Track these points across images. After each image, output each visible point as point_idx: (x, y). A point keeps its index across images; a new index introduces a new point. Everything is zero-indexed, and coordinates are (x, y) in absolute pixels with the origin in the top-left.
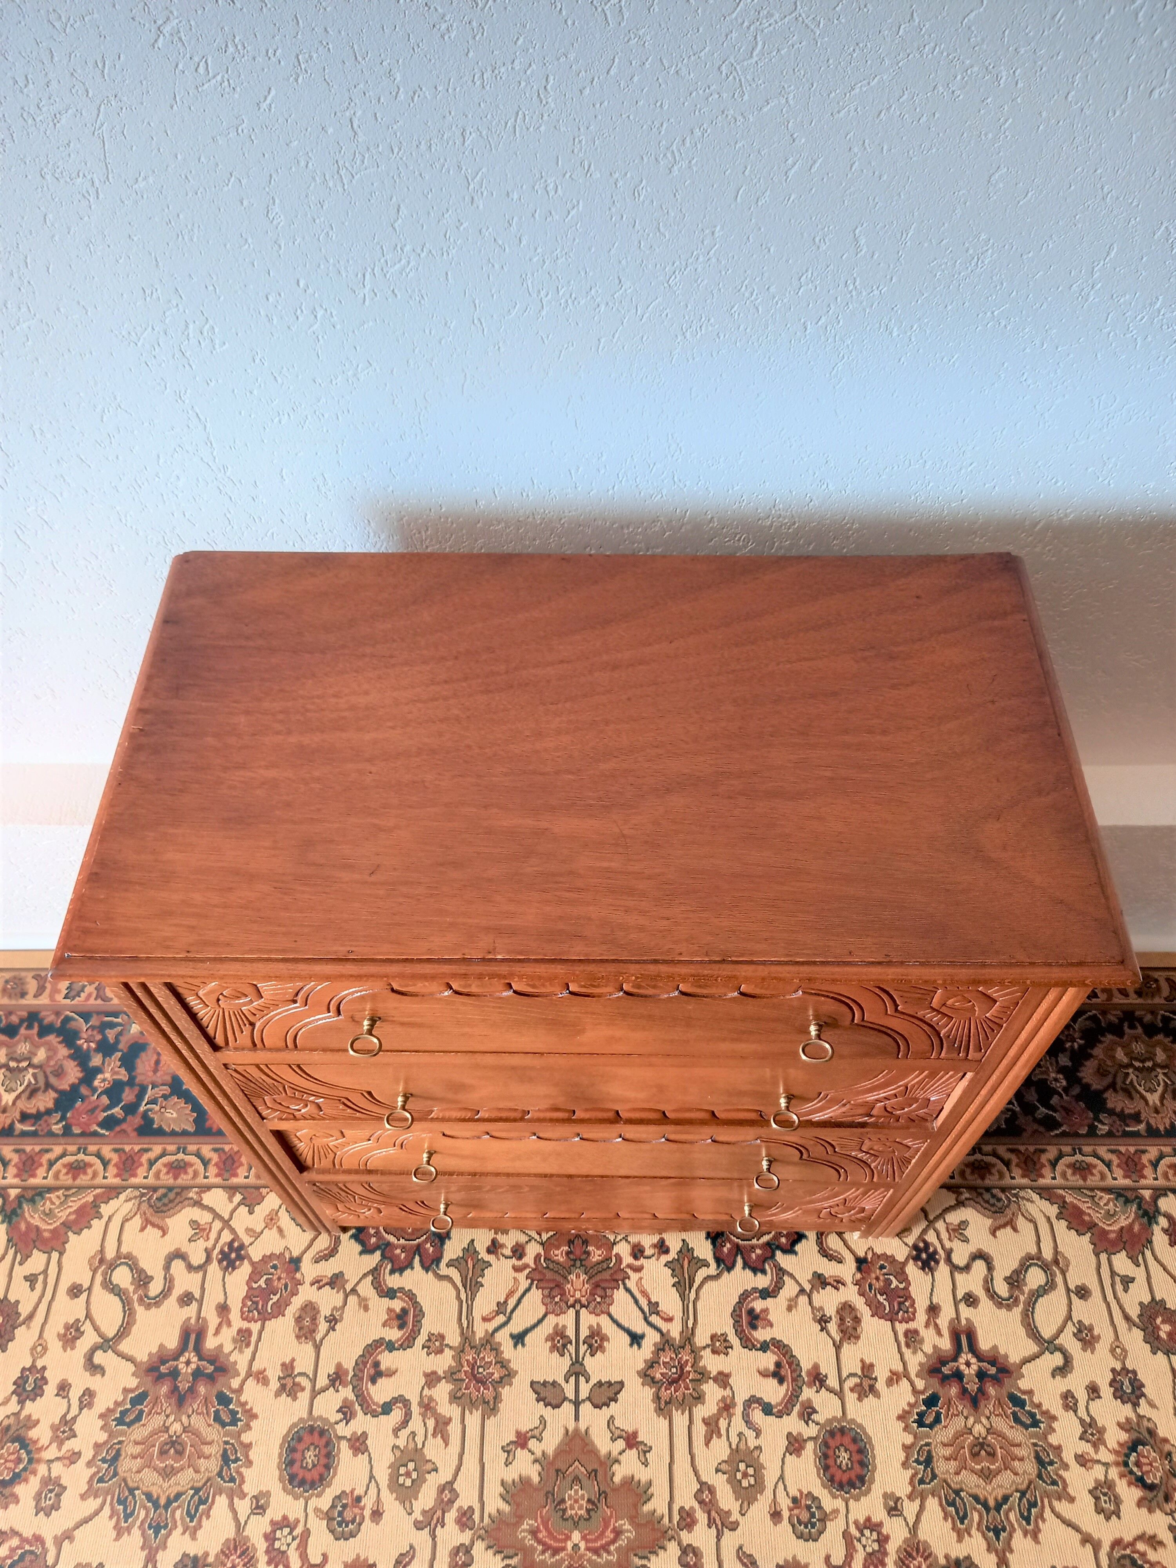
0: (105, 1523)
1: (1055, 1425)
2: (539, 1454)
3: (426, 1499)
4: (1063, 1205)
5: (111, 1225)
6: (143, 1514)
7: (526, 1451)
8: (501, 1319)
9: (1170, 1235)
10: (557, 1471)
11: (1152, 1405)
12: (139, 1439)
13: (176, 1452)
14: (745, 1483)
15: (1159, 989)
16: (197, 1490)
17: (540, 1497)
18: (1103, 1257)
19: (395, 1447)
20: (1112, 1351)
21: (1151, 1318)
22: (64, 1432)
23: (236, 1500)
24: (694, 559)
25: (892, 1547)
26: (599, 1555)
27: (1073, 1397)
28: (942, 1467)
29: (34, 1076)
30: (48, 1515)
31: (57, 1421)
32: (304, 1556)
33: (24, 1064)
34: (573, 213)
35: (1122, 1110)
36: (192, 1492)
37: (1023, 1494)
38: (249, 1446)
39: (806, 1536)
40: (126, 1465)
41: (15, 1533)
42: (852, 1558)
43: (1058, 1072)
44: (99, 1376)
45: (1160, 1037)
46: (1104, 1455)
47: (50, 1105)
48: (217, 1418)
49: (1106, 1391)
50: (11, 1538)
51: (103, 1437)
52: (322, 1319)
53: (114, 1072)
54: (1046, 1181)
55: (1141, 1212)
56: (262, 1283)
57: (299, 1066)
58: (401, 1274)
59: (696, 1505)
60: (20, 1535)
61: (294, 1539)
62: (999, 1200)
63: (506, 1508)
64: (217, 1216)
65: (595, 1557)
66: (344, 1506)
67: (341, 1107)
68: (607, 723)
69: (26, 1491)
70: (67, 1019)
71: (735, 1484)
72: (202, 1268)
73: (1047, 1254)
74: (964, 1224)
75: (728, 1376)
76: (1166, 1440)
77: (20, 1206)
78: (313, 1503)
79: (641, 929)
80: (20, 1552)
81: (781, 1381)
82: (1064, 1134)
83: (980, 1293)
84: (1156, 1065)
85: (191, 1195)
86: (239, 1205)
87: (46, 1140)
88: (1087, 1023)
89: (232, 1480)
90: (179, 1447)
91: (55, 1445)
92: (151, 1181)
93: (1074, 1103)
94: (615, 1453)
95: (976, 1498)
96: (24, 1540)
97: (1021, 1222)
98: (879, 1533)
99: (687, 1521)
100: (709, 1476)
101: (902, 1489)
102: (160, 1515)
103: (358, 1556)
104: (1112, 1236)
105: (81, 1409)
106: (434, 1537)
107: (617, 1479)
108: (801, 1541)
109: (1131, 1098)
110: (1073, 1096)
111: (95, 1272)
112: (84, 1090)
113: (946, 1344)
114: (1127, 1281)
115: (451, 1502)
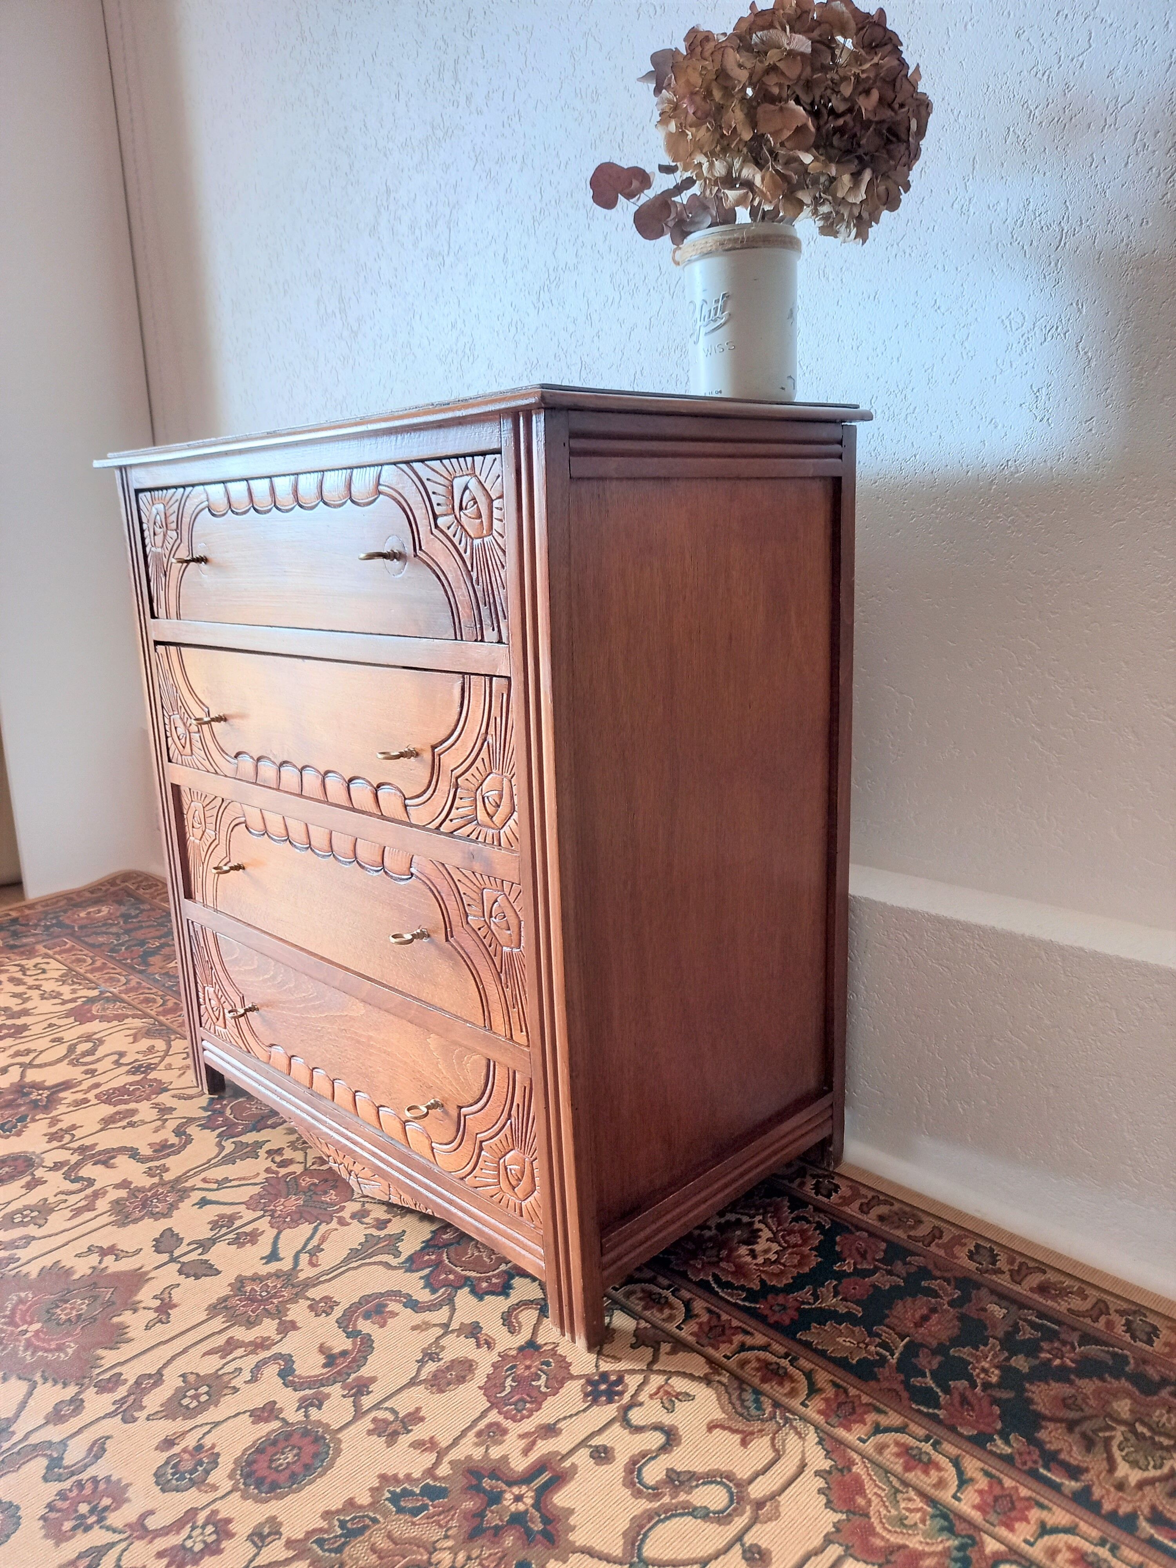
2: (102, 1266)
3: (11, 1235)
4: (841, 1469)
7: (99, 1259)
8: (213, 1186)
18: (836, 1550)
19: (45, 1199)
26: (26, 1350)
28: (358, 1551)
35: (1058, 1451)
39: (162, 1480)
42: (166, 1534)
43: (998, 1367)
52: (128, 1121)
54: (850, 1437)
56: (132, 1088)
62: (760, 1409)
64: (167, 1051)
65: (21, 1348)
71: (179, 1394)
72: (121, 1065)
73: (757, 1491)
74: (685, 1396)
82: (931, 1417)
83: (622, 1459)
88: (1104, 1355)
93: (985, 1402)
94: (142, 1305)
97: (761, 1443)
98: (218, 1541)
101: (294, 1529)
104: (878, 1543)
108: (153, 1480)
109: (1090, 1450)
110: (991, 1396)
111: (78, 1038)
113: (520, 1464)
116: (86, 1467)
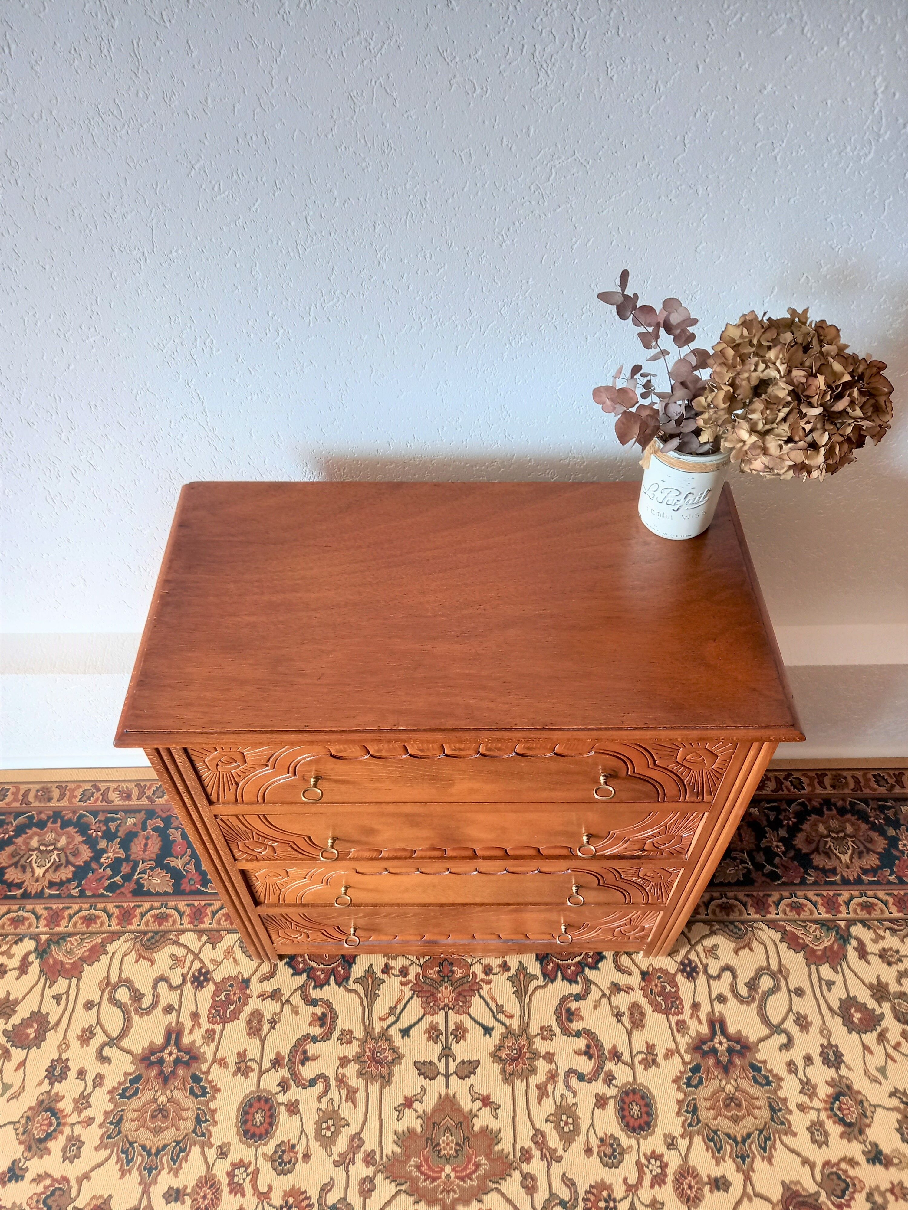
0: (112, 1167)
1: (782, 1084)
2: (421, 1112)
3: (342, 1145)
4: (784, 933)
5: (114, 959)
6: (140, 1160)
7: (411, 1110)
8: (393, 1018)
9: (859, 952)
10: (434, 1123)
11: (849, 1068)
12: (136, 1107)
13: (163, 1116)
14: (566, 1129)
15: (847, 783)
16: (178, 1143)
17: (423, 1142)
18: (813, 967)
19: (319, 1109)
20: (821, 1032)
21: (848, 1009)
22: (82, 1104)
23: (206, 1149)
24: (519, 484)
25: (670, 1171)
26: (464, 1182)
27: (794, 1064)
28: (704, 1115)
29: (58, 855)
30: (72, 1162)
31: (77, 1097)
32: (255, 1187)
33: (51, 848)
34: (441, 271)
35: (824, 866)
36: (174, 1144)
37: (761, 1132)
38: (214, 1111)
39: (610, 1165)
40: (127, 1126)
41: (47, 1175)
42: (643, 1179)
43: (779, 841)
44: (107, 1064)
45: (849, 816)
46: (817, 1104)
47: (70, 876)
48: (192, 1092)
49: (817, 1060)
50: (45, 1179)
51: (110, 1107)
52: (266, 1021)
53: (115, 852)
54: (772, 916)
55: (838, 936)
56: (222, 997)
57: (264, 816)
58: (321, 989)
59: (532, 1145)
60: (52, 1177)
61: (248, 1175)
62: (740, 929)
63: (398, 1150)
64: (190, 951)
65: (461, 1183)
66: (284, 1152)
67: (290, 849)
68: (466, 585)
69: (56, 1146)
70: (81, 816)
71: (559, 1129)
72: (180, 987)
73: (774, 966)
74: (715, 947)
75: (553, 1055)
76: (859, 1092)
77: (49, 946)
78: (261, 1150)
79: (491, 710)
80: (51, 1189)
81: (590, 1057)
82: (784, 884)
83: (728, 993)
84: (846, 836)
85: (171, 937)
86: (205, 943)
87: (67, 900)
88: (798, 807)
89: (203, 1135)
90: (165, 1113)
91: (76, 1113)
92: (143, 927)
93: (790, 862)
94: (474, 1110)
95: (728, 1136)
96: (54, 1180)
97: (755, 944)
98: (661, 1162)
99: (526, 1156)
100: (541, 1125)
101: (676, 1130)
102: (152, 1161)
103: (294, 1186)
104: (819, 953)
105: (94, 1088)
106: (347, 1172)
107: (476, 1128)
108: (607, 1169)
109: (830, 858)
110: (789, 858)
111: (103, 992)
112: (94, 865)
113: (705, 1029)
114: (830, 984)
115: (359, 1147)
116: (576, 1191)
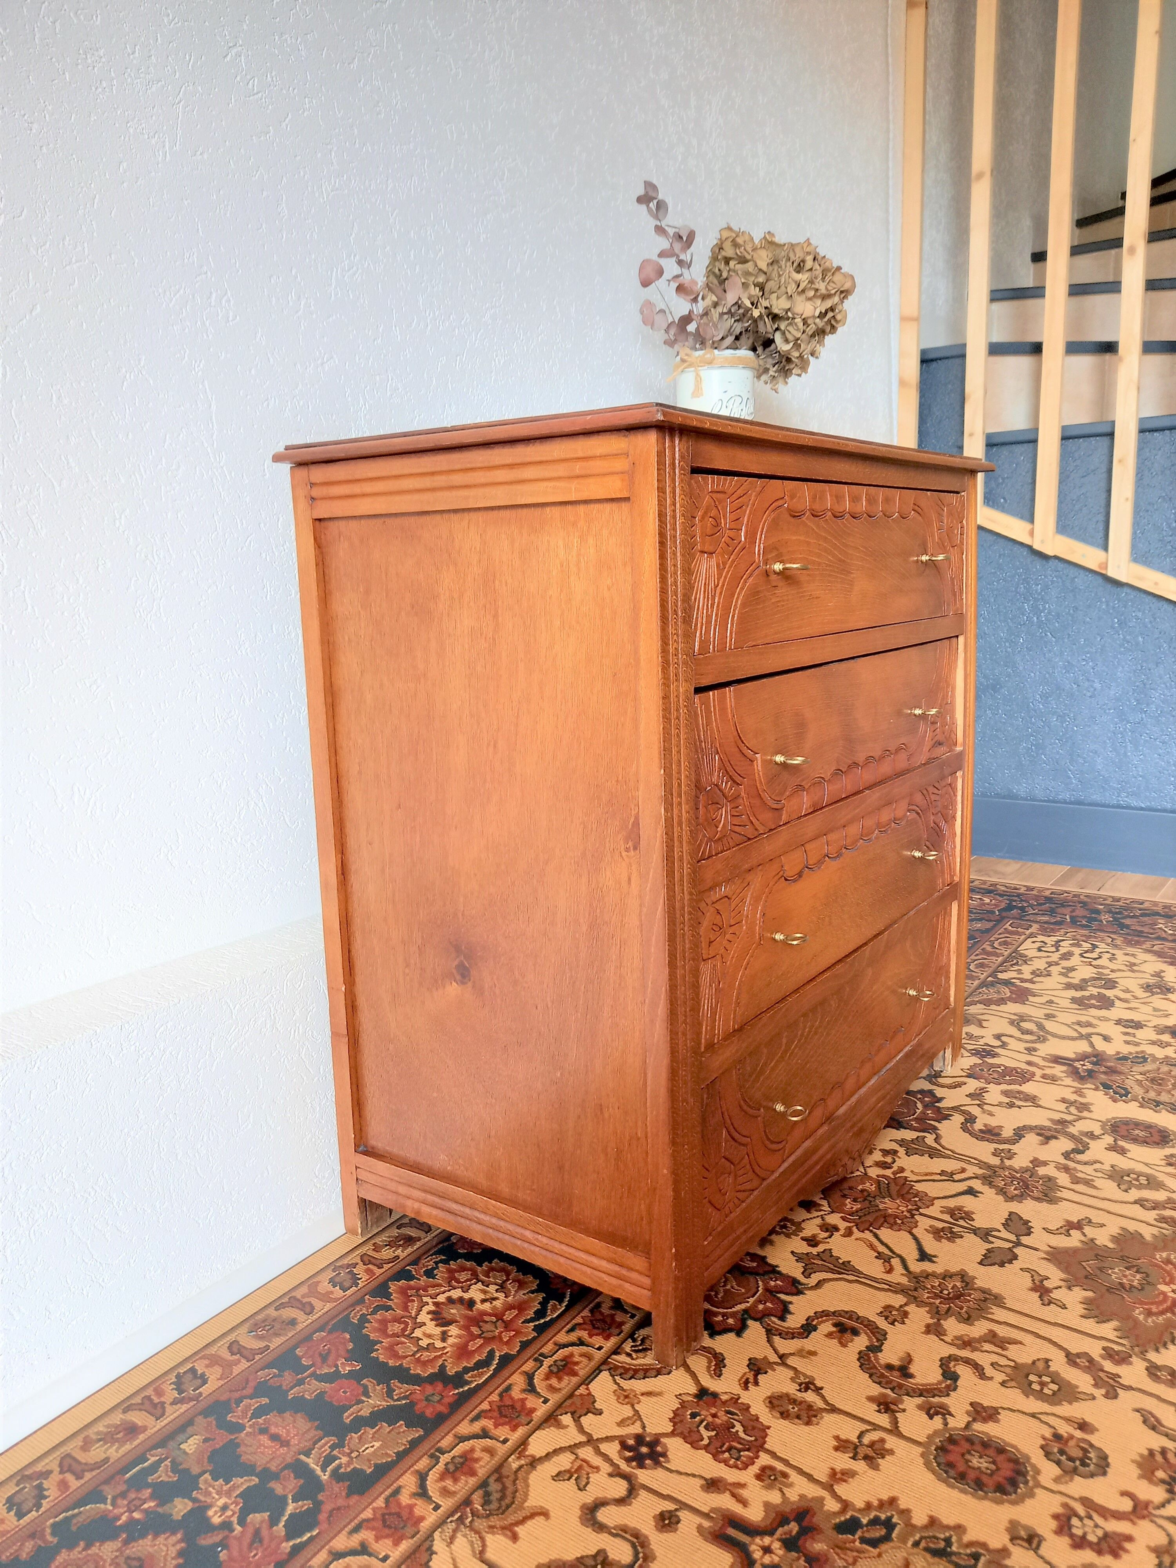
1: (1148, 1052)
2: (1062, 1283)
3: (1079, 1379)
7: (1055, 1291)
8: (895, 1261)
9: (1027, 982)
14: (1144, 1182)
17: (1110, 1295)
18: (1028, 1003)
19: (1003, 1384)
21: (1084, 1003)
23: (1008, 1559)
27: (1129, 1041)
32: (1118, 1516)
38: (933, 1522)
48: (873, 1543)
49: (1130, 1031)
52: (799, 1394)
56: (706, 1434)
58: (790, 1313)
59: (1156, 1212)
61: (1090, 1517)
63: (1115, 1323)
64: (572, 1448)
66: (1062, 1452)
71: (1141, 1187)
72: (634, 1488)
74: (969, 1034)
75: (1035, 1160)
78: (1045, 1483)
81: (1055, 1138)
85: (515, 1466)
86: (577, 1421)
89: (976, 1555)
99: (1169, 1221)
103: (1134, 1461)
106: (1131, 1388)
113: (1062, 1068)
115: (1092, 1360)
